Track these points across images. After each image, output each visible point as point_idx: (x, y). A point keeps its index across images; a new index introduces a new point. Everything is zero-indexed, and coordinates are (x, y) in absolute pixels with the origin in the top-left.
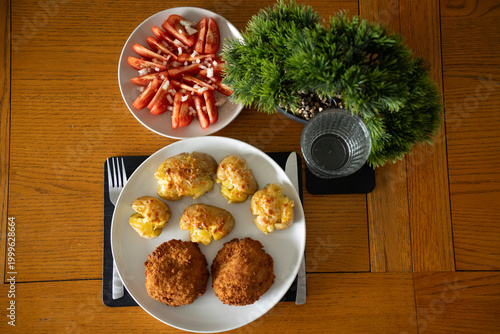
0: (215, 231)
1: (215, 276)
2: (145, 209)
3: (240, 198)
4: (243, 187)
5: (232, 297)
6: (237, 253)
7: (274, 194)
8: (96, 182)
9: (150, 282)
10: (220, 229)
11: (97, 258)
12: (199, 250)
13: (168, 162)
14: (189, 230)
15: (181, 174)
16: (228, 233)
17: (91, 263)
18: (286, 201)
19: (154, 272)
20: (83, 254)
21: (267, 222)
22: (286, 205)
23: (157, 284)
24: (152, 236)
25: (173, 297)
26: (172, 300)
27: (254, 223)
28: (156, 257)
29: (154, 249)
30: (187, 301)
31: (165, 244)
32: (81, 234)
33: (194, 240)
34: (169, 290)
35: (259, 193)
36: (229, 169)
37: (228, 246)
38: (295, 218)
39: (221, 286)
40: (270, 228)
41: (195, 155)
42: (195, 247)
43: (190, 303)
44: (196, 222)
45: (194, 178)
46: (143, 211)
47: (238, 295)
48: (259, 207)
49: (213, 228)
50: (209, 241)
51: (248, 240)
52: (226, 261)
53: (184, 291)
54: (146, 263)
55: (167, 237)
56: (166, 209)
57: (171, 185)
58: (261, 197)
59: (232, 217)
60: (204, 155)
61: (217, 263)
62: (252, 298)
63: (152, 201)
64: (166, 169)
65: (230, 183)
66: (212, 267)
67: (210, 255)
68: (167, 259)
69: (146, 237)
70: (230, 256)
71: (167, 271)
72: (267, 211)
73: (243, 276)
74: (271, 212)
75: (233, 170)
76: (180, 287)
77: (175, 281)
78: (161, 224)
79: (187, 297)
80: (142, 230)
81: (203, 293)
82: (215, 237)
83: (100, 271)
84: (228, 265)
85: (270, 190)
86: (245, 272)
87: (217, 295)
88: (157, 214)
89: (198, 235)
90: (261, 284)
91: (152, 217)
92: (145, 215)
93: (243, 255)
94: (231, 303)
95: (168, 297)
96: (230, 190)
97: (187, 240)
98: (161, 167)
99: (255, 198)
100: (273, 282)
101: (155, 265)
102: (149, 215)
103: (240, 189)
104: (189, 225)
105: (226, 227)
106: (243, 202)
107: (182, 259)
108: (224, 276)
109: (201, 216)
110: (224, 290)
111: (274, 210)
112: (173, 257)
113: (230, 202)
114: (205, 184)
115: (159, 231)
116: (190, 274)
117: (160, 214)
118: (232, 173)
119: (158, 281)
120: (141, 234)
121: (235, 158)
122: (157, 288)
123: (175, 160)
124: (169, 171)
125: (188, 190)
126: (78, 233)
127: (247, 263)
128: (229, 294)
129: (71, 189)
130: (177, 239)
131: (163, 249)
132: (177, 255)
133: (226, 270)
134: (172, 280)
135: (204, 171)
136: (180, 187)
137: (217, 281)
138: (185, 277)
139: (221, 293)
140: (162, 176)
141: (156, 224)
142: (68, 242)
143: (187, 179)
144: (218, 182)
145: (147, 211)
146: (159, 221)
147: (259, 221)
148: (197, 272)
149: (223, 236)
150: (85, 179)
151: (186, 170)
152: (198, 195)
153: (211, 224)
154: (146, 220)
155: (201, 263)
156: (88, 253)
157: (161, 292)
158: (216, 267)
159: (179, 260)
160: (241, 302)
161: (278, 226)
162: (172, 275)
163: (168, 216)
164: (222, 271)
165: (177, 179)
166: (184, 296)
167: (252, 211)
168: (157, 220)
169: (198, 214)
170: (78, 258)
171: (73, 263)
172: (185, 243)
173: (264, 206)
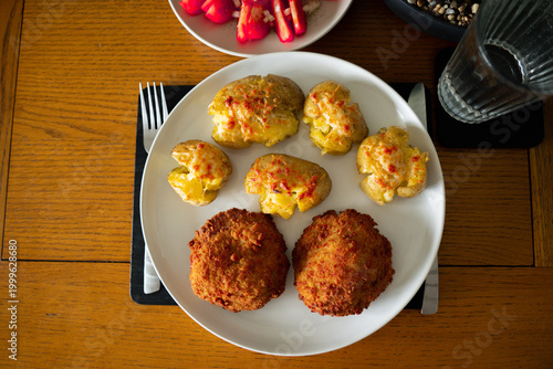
0: (302, 197)
1: (299, 269)
2: (192, 158)
3: (341, 146)
4: (347, 128)
5: (327, 304)
6: (335, 231)
7: (397, 141)
8: (127, 123)
9: (195, 274)
10: (310, 193)
11: (124, 232)
12: (274, 226)
13: (230, 87)
14: (259, 194)
15: (248, 105)
16: (320, 200)
17: (116, 238)
18: (416, 153)
19: (202, 258)
20: (107, 225)
21: (385, 185)
22: (416, 159)
23: (206, 277)
24: (202, 202)
25: (232, 299)
26: (230, 303)
27: (361, 187)
28: (207, 235)
29: (204, 221)
30: (254, 306)
31: (222, 214)
32: (103, 196)
33: (267, 210)
34: (225, 288)
35: (373, 139)
36: (325, 100)
37: (320, 221)
38: (429, 182)
39: (310, 284)
40: (388, 196)
41: (270, 78)
42: (267, 222)
43: (258, 308)
44: (270, 180)
45: (268, 112)
46: (188, 161)
47: (336, 301)
48: (373, 161)
49: (299, 191)
50: (290, 212)
51: (352, 213)
52: (316, 244)
53: (250, 291)
54: (192, 243)
55: (224, 204)
56: (224, 161)
57: (233, 123)
58: (376, 145)
59: (327, 176)
60: (286, 78)
61: (303, 248)
62: (358, 307)
63: (202, 146)
64: (225, 98)
65: (325, 122)
66: (294, 252)
67: (292, 234)
68: (223, 238)
69: (192, 202)
70: (323, 236)
71: (223, 257)
72: (386, 167)
73: (347, 270)
74: (392, 168)
75: (331, 101)
76: (244, 285)
77: (236, 275)
78: (216, 182)
79: (254, 300)
80: (186, 190)
81: (279, 294)
82: (301, 206)
83: (127, 252)
84: (321, 250)
85: (389, 135)
86: (351, 264)
87: (302, 298)
88: (209, 167)
89: (272, 203)
90: (374, 284)
91: (202, 171)
92: (191, 168)
93: (346, 237)
94: (324, 312)
95: (224, 297)
96: (324, 134)
97: (257, 210)
98: (219, 94)
99: (366, 146)
100: (391, 280)
101: (204, 247)
102: (197, 168)
103: (341, 132)
104: (261, 185)
105: (318, 191)
106: (345, 153)
107: (248, 239)
108: (315, 269)
109: (279, 171)
110: (314, 291)
111: (397, 165)
112: (234, 235)
113: (324, 152)
114: (285, 123)
115: (213, 194)
116: (260, 263)
117: (214, 167)
118: (329, 106)
119: (208, 272)
120: (184, 197)
121: (333, 84)
122: (206, 284)
123: (239, 85)
124: (230, 101)
125: (259, 131)
126: (99, 195)
127: (354, 250)
128: (323, 298)
129: (93, 132)
130: (241, 208)
131: (218, 223)
132: (239, 233)
133: (318, 259)
134: (230, 271)
135: (285, 103)
136: (246, 126)
137: (303, 277)
138: (251, 268)
139: (309, 296)
140: (220, 109)
141: (208, 181)
142: (86, 206)
143: (258, 114)
144: (306, 121)
145: (194, 161)
146: (212, 178)
147: (372, 183)
148: (270, 261)
149: (314, 206)
150: (112, 118)
151: (256, 100)
152: (274, 140)
153: (295, 185)
154: (192, 175)
155: (276, 246)
156: (112, 225)
157: (212, 290)
158: (301, 254)
159: (243, 241)
160: (340, 311)
161: (403, 191)
162: (230, 264)
163: (226, 171)
164: (311, 260)
165: (242, 113)
166: (249, 298)
167: (359, 167)
168: (209, 175)
169: (275, 168)
170: (99, 230)
171: (92, 237)
172: (253, 214)
173: (381, 159)
